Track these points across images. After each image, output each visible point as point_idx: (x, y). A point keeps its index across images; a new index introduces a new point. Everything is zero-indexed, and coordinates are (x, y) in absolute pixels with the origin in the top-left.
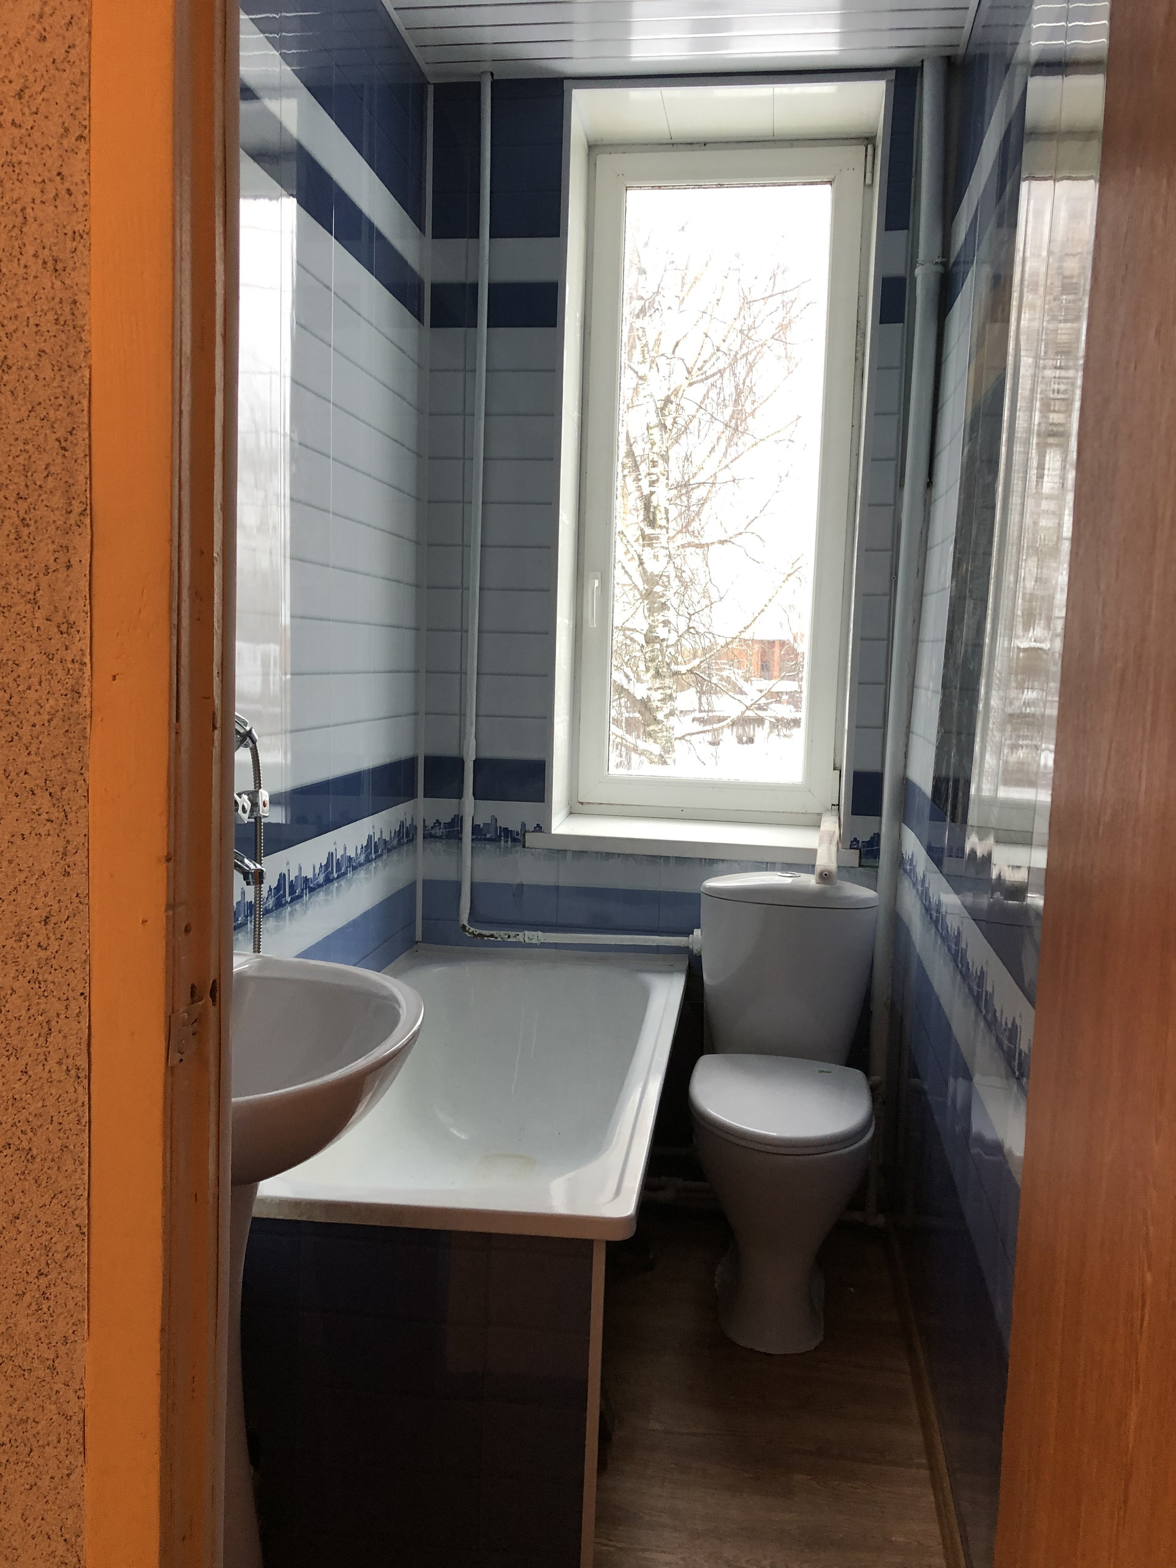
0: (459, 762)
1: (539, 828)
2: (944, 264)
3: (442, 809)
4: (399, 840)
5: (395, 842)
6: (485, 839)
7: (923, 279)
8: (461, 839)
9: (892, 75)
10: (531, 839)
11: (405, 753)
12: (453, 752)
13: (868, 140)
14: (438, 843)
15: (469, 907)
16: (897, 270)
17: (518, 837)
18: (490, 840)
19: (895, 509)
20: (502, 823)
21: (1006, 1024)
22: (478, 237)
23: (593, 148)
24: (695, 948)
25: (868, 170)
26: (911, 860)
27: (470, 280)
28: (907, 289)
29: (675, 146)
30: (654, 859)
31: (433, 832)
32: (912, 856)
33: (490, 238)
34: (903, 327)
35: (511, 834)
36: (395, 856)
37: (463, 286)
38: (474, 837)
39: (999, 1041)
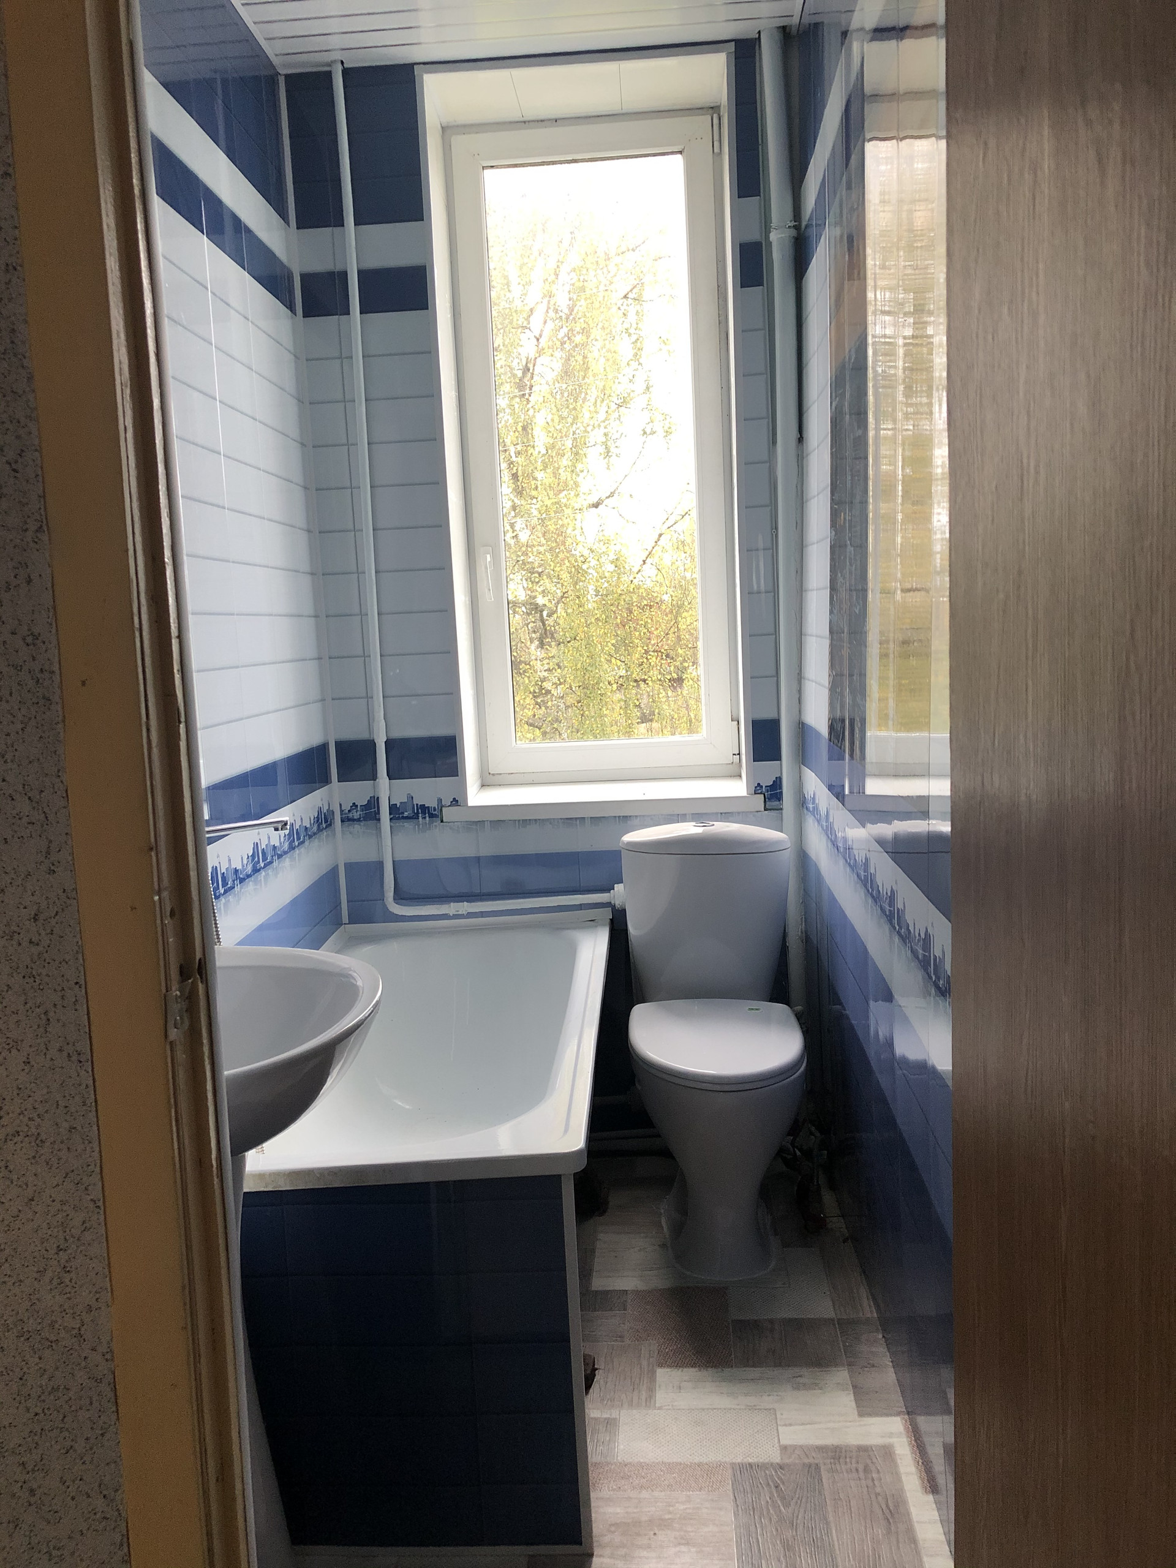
0: (371, 745)
1: (455, 802)
2: (797, 228)
3: (357, 792)
4: (319, 826)
5: (315, 828)
6: (404, 818)
7: (779, 240)
8: (379, 820)
9: (732, 47)
10: (448, 813)
11: (316, 740)
12: (364, 735)
13: (714, 109)
14: (356, 826)
15: (393, 886)
16: (754, 235)
17: (436, 812)
18: (407, 818)
19: (770, 466)
20: (418, 801)
21: (919, 935)
22: (343, 226)
23: (446, 130)
24: (618, 903)
25: (716, 141)
26: (814, 799)
27: (339, 268)
28: (764, 252)
29: (527, 123)
30: (569, 821)
31: (350, 815)
32: (814, 795)
33: (355, 225)
34: (763, 290)
35: (429, 811)
36: (315, 842)
37: (331, 275)
38: (392, 816)
39: (914, 952)
